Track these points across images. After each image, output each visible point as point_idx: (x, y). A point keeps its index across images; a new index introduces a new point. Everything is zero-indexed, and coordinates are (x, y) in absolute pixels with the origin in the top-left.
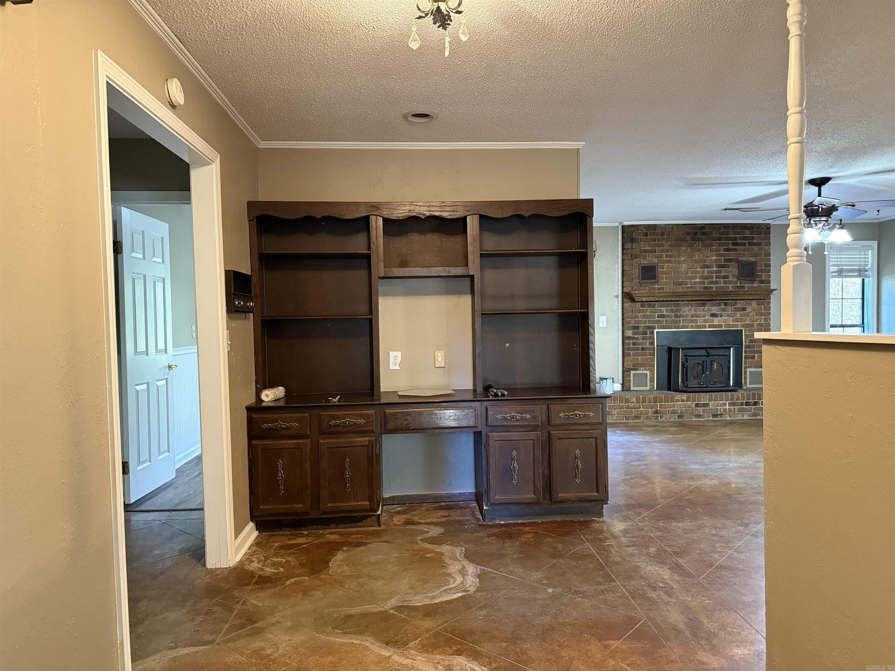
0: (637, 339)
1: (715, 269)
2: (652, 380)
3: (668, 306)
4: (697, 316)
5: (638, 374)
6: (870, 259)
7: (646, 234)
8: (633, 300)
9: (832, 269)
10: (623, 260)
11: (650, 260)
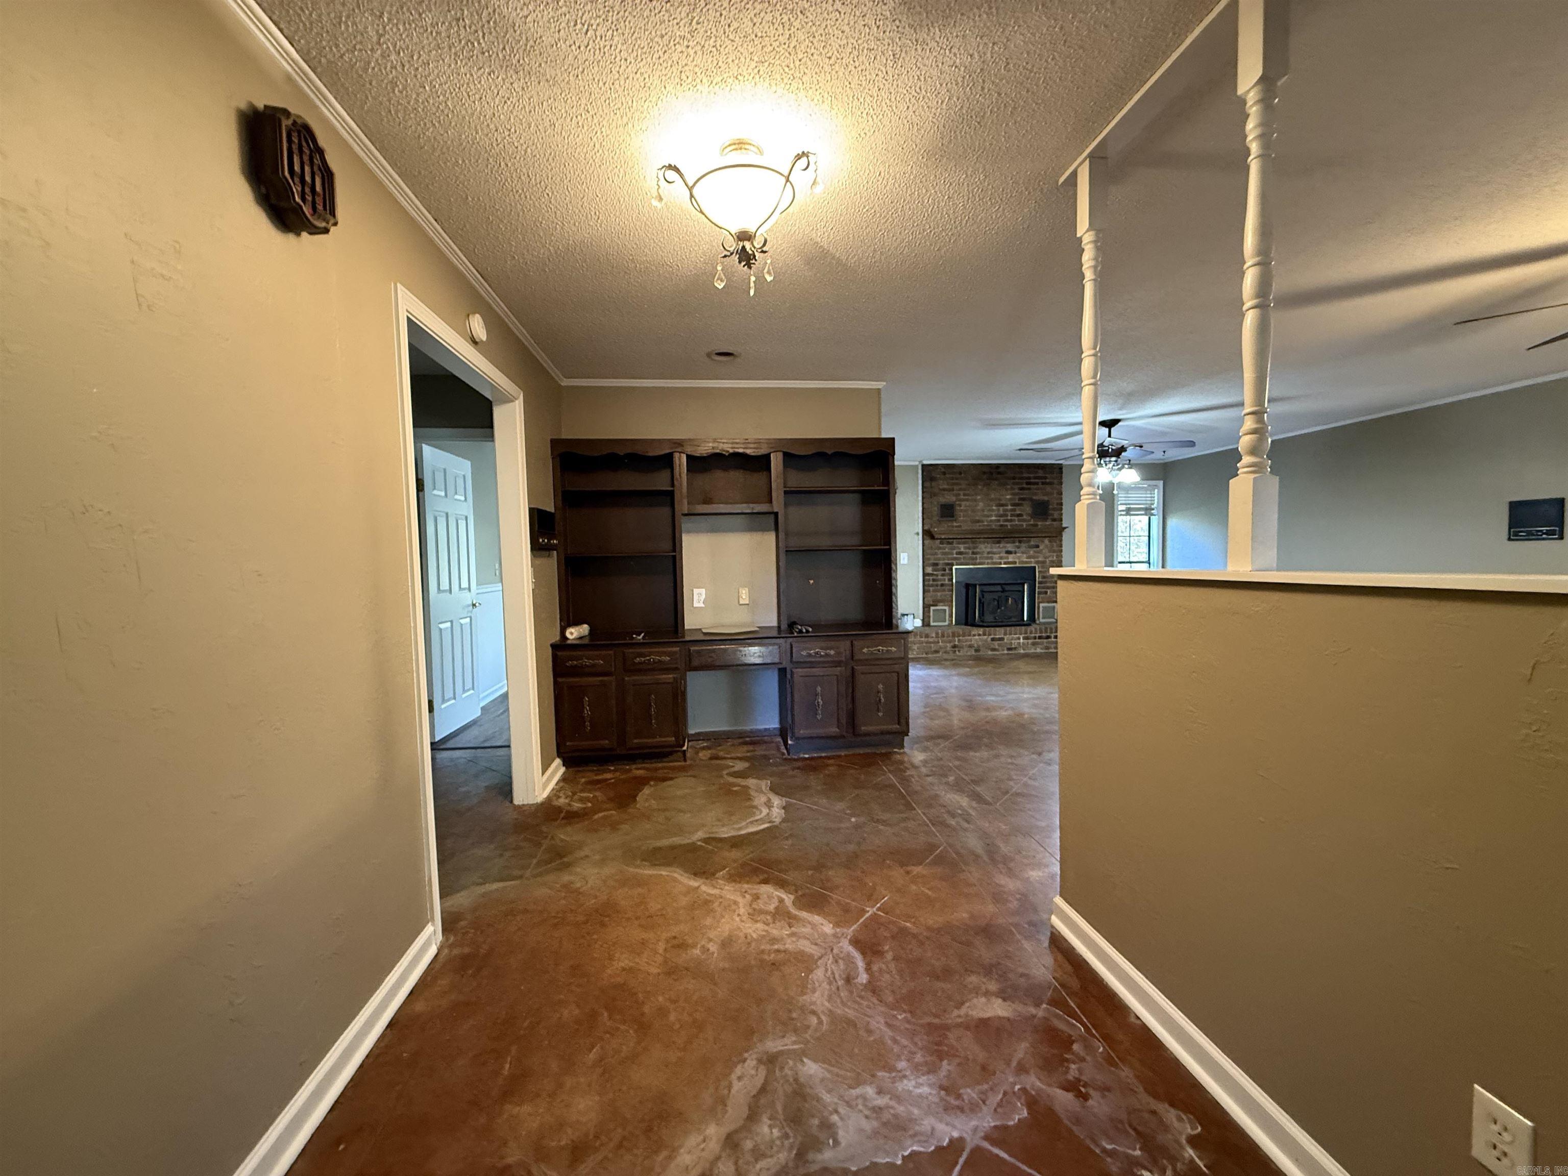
0: (937, 575)
1: (1010, 507)
2: (951, 616)
3: (964, 543)
4: (994, 553)
5: (938, 610)
6: (1156, 499)
7: (944, 473)
8: (932, 537)
9: (1121, 508)
10: (923, 498)
11: (949, 498)
